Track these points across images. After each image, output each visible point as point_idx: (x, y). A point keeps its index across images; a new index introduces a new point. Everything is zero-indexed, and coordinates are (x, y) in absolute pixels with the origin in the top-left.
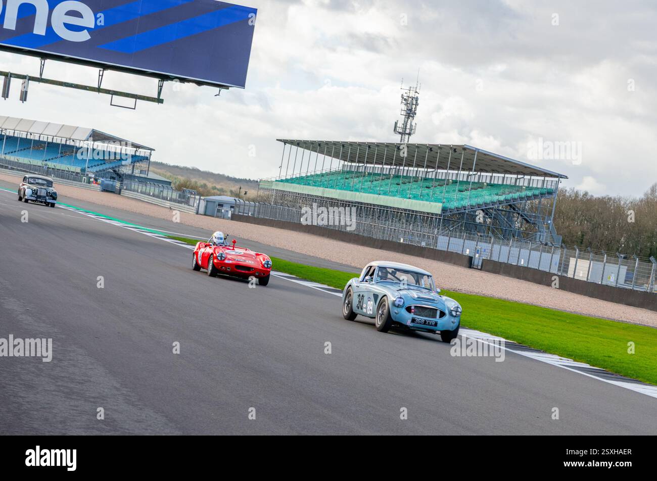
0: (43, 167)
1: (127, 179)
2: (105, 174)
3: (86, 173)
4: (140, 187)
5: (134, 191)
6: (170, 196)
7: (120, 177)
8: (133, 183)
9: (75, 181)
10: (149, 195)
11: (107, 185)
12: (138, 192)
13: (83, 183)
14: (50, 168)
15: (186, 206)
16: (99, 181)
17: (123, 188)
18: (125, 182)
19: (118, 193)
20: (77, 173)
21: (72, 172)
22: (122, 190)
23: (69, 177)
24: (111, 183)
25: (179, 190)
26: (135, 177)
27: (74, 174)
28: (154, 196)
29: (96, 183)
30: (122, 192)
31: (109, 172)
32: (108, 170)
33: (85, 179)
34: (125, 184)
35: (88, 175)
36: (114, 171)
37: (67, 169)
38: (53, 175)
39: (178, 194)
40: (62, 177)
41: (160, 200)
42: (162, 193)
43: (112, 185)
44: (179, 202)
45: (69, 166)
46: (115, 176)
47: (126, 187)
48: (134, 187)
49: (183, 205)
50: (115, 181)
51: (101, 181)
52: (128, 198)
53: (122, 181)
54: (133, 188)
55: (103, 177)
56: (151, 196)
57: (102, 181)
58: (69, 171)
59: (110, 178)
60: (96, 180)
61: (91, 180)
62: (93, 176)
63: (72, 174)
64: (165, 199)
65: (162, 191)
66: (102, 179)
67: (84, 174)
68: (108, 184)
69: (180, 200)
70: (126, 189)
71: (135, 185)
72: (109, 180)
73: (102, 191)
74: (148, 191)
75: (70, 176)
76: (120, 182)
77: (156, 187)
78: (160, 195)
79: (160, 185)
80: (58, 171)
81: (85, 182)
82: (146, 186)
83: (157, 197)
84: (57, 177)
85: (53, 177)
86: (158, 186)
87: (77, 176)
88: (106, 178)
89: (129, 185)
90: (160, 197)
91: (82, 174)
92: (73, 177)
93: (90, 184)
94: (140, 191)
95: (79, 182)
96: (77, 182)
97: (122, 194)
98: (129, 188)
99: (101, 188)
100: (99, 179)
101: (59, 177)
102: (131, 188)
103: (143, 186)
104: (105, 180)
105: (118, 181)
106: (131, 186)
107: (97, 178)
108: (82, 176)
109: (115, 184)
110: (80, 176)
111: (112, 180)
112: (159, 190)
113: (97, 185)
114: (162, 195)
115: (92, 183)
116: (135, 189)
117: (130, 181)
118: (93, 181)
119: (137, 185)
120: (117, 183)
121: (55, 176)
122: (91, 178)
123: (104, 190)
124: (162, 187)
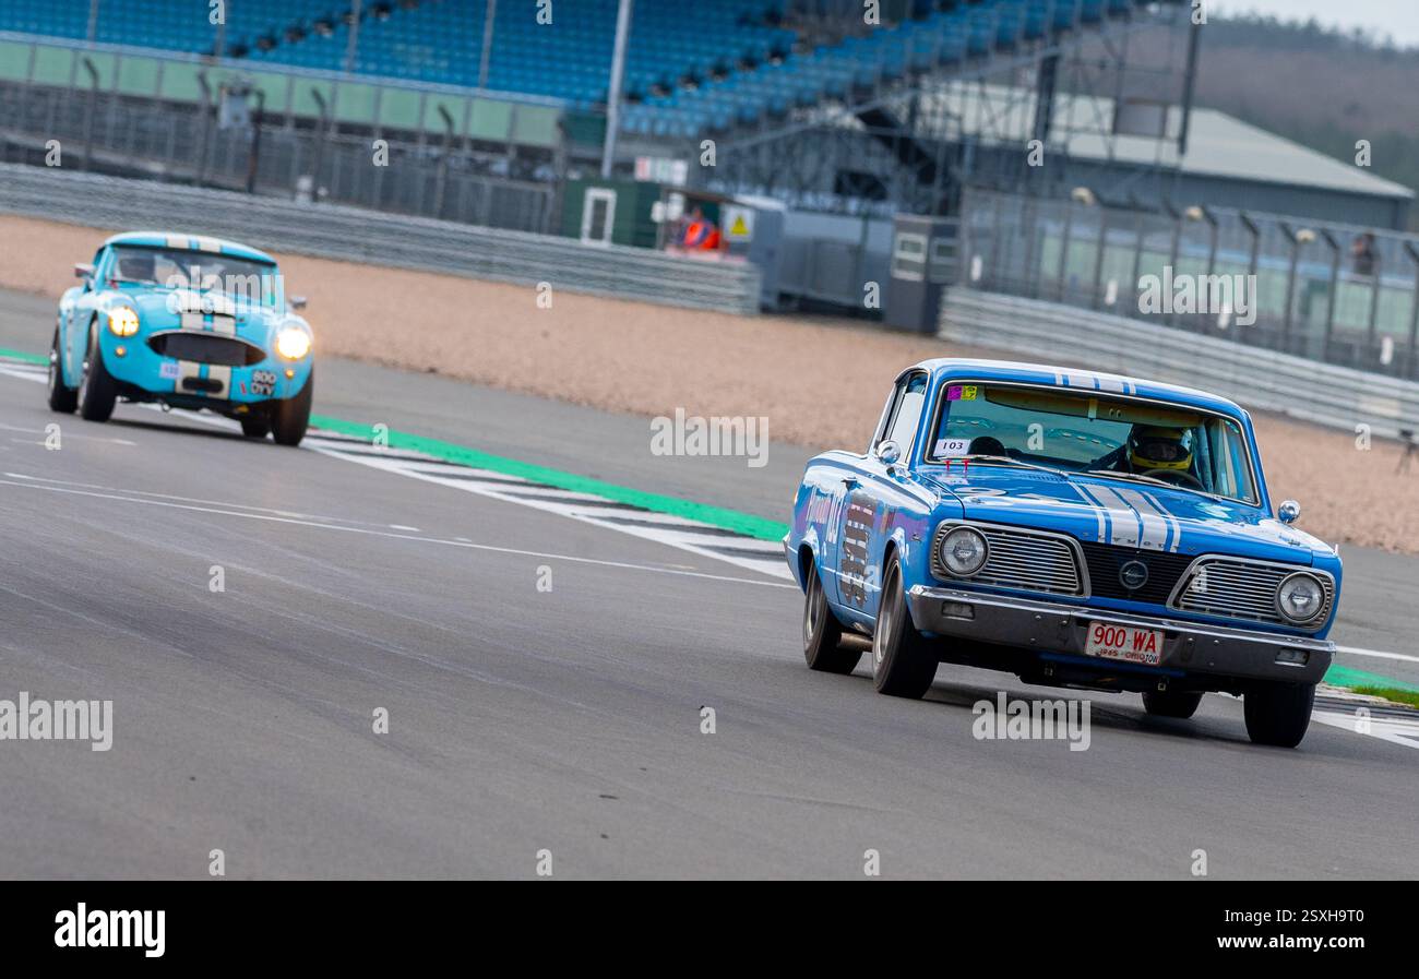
0: (214, 112)
1: (995, 188)
2: (787, 151)
3: (611, 149)
4: (1119, 259)
5: (1060, 293)
6: (1403, 329)
7: (926, 176)
8: (1053, 228)
9: (511, 225)
10: (1204, 324)
11: (814, 253)
12: (1097, 304)
13: (586, 242)
14: (278, 120)
16: (738, 221)
17: (959, 276)
18: (977, 215)
19: (916, 323)
20: (530, 157)
21: (479, 145)
22: (955, 297)
23: (451, 188)
24: (847, 230)
26: (1062, 163)
27: (501, 165)
28: (1247, 329)
29: (715, 243)
30: (949, 315)
31: (824, 131)
32: (813, 118)
33: (600, 206)
34: (977, 234)
35: (627, 167)
36: (875, 119)
37: (435, 124)
38: (305, 183)
40: (390, 192)
41: (1308, 367)
42: (1319, 306)
43: (857, 251)
45: (452, 97)
46: (877, 162)
47: (990, 264)
48: (1065, 261)
50: (888, 208)
51: (748, 216)
53: (948, 207)
54: (1049, 267)
55: (768, 185)
56: (1224, 335)
57: (765, 220)
58: (457, 143)
59: (839, 189)
60: (706, 207)
61: (658, 212)
62: (676, 172)
63: (481, 169)
64: (1353, 353)
65: (1326, 288)
66: (758, 200)
67: (597, 163)
68: (818, 244)
70: (987, 285)
71: (1066, 238)
72: (828, 200)
73: (765, 310)
75: (465, 182)
76: (927, 220)
77: (1270, 253)
78: (1302, 325)
79: (1305, 234)
80: (350, 147)
81: (608, 227)
82: (1176, 245)
83: (1280, 342)
84: (343, 196)
85: (303, 201)
86: (1280, 238)
87: (528, 176)
88: (802, 188)
89: (1019, 243)
90: (1303, 340)
91: (575, 162)
92: (497, 190)
93: (656, 253)
94: (1119, 297)
95: (551, 232)
96: (534, 237)
97: (947, 333)
98: (1016, 271)
99: (757, 286)
100: (732, 202)
101: (362, 202)
102: (1038, 272)
103: (1149, 250)
104: (794, 202)
105: (915, 206)
106: (1033, 255)
107: (717, 187)
108: (574, 176)
109: (880, 238)
110: (556, 183)
111: (853, 204)
112: (1292, 275)
113: (713, 257)
114: (1329, 326)
115: (667, 240)
116: (1074, 279)
117: (1025, 208)
118: (679, 223)
119: (1088, 241)
120: (902, 227)
121: (322, 192)
122: (657, 198)
123: (784, 297)
124: (1323, 246)
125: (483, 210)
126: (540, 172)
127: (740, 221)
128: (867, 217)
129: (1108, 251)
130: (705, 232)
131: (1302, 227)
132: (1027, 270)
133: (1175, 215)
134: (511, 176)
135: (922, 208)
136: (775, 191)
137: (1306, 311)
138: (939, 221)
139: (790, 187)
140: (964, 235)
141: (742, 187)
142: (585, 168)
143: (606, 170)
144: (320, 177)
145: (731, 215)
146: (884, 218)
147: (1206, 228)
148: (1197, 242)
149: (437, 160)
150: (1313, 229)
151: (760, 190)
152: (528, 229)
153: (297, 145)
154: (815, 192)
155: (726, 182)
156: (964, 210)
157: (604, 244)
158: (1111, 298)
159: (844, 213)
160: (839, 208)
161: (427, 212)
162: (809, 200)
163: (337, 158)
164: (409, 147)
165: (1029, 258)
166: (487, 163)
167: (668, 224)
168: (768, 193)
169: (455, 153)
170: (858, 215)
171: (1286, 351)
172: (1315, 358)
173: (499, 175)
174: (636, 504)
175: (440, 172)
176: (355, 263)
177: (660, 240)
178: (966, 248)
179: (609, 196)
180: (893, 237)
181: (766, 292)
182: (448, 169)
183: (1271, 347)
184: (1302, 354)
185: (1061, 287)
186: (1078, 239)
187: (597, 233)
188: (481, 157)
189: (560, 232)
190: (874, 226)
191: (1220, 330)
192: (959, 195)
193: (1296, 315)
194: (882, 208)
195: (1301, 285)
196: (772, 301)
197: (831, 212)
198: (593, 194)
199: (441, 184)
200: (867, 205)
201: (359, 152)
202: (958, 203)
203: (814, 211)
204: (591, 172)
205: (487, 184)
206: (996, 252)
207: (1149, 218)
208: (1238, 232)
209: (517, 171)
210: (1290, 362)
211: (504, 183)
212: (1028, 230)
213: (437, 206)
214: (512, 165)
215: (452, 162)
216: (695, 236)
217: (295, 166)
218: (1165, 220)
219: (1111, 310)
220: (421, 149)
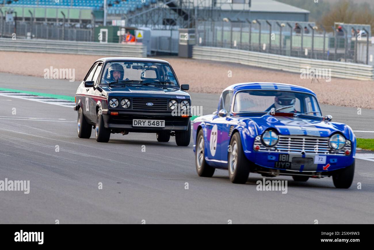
0: (4, 18)
1: (203, 19)
2: (150, 15)
3: (106, 19)
4: (236, 35)
5: (222, 45)
6: (310, 46)
7: (186, 18)
8: (219, 28)
9: (82, 40)
10: (259, 49)
11: (159, 40)
12: (232, 47)
13: (101, 42)
14: (21, 19)
15: (350, 64)
16: (139, 34)
17: (197, 42)
18: (200, 27)
19: (187, 55)
20: (85, 22)
21: (72, 20)
22: (195, 48)
23: (66, 32)
24: (167, 34)
25: (328, 30)
26: (221, 12)
27: (78, 25)
28: (271, 50)
30: (194, 53)
31: (159, 9)
32: (156, 6)
33: (104, 33)
34: (200, 32)
35: (110, 23)
36: (171, 5)
37: (61, 16)
38: (29, 34)
39: (327, 40)
40: (51, 36)
41: (286, 58)
42: (288, 42)
43: (170, 39)
44: (331, 57)
45: (64, 9)
46: (173, 16)
47: (204, 39)
48: (222, 36)
49: (342, 63)
50: (177, 27)
51: (142, 32)
52: (212, 63)
53: (192, 26)
54: (219, 39)
55: (146, 24)
56: (265, 52)
57: (146, 33)
58: (66, 20)
59: (164, 24)
60: (131, 31)
61: (119, 33)
62: (122, 23)
63: (73, 26)
64: (298, 53)
65: (290, 37)
66: (144, 28)
67: (102, 22)
68: (160, 38)
69: (332, 51)
70: (204, 44)
71: (223, 31)
72: (162, 27)
73: (148, 56)
74: (255, 41)
75: (69, 30)
76: (187, 29)
77: (275, 30)
78: (284, 47)
79: (282, 25)
80: (39, 24)
81: (107, 39)
82: (250, 30)
83: (279, 52)
84: (39, 37)
85: (29, 38)
86: (277, 26)
87: (85, 27)
88: (155, 24)
89: (211, 33)
90: (285, 51)
91: (96, 23)
92: (77, 31)
93: (119, 44)
94: (237, 45)
95: (92, 41)
96: (88, 42)
97: (194, 57)
98: (210, 40)
99: (146, 50)
100: (137, 29)
101: (43, 38)
102: (216, 40)
103: (244, 32)
104: (153, 28)
105: (184, 26)
106: (215, 35)
107: (133, 26)
108: (97, 26)
109: (175, 35)
110: (92, 28)
111: (168, 27)
112: (281, 35)
113: (134, 43)
114: (291, 47)
115: (122, 41)
116: (225, 41)
117: (211, 24)
118: (124, 36)
119: (228, 31)
120: (180, 32)
121: (33, 36)
122: (119, 30)
123: (153, 52)
124: (288, 27)
125: (75, 37)
126: (88, 26)
127: (140, 34)
128: (172, 30)
129: (233, 33)
130: (131, 37)
131: (282, 23)
132: (213, 40)
133: (250, 23)
134: (81, 28)
135: (185, 26)
136: (148, 25)
137: (285, 44)
138: (190, 29)
139: (151, 24)
140: (197, 32)
141: (139, 25)
142: (99, 24)
143: (105, 24)
144: (33, 32)
145: (137, 32)
146: (176, 30)
147: (258, 25)
148: (256, 29)
149: (62, 25)
150: (285, 23)
151: (144, 26)
152: (86, 41)
153: (26, 25)
154: (158, 25)
155: (135, 24)
156: (196, 26)
157: (106, 42)
158: (235, 45)
159: (166, 29)
160: (164, 28)
161: (60, 39)
162: (157, 27)
163: (37, 27)
164: (54, 23)
165: (214, 36)
166: (75, 25)
167: (122, 36)
168: (146, 26)
169: (66, 23)
170: (169, 30)
171: (281, 54)
172: (288, 56)
173: (78, 28)
175: (63, 28)
176: (43, 53)
177: (120, 41)
178: (198, 35)
179: (106, 30)
180: (179, 34)
181: (148, 51)
182: (65, 27)
183: (277, 54)
184: (285, 55)
185: (222, 43)
186: (226, 31)
187: (104, 40)
188: (73, 24)
189: (95, 41)
190: (173, 32)
191: (263, 50)
192: (194, 23)
193: (282, 45)
194: (175, 27)
195: (283, 37)
196: (150, 53)
197: (162, 30)
198: (102, 30)
199: (63, 31)
200: (171, 27)
201: (42, 25)
202: (194, 25)
203: (158, 29)
204: (101, 25)
205: (75, 30)
206: (205, 36)
207: (244, 24)
208: (266, 25)
209: (82, 26)
210: (283, 57)
211: (80, 29)
212: (213, 30)
213: (63, 37)
214: (81, 25)
215: (66, 25)
216: (129, 38)
217: (26, 30)
218: (247, 24)
219: (235, 48)
220: (57, 23)
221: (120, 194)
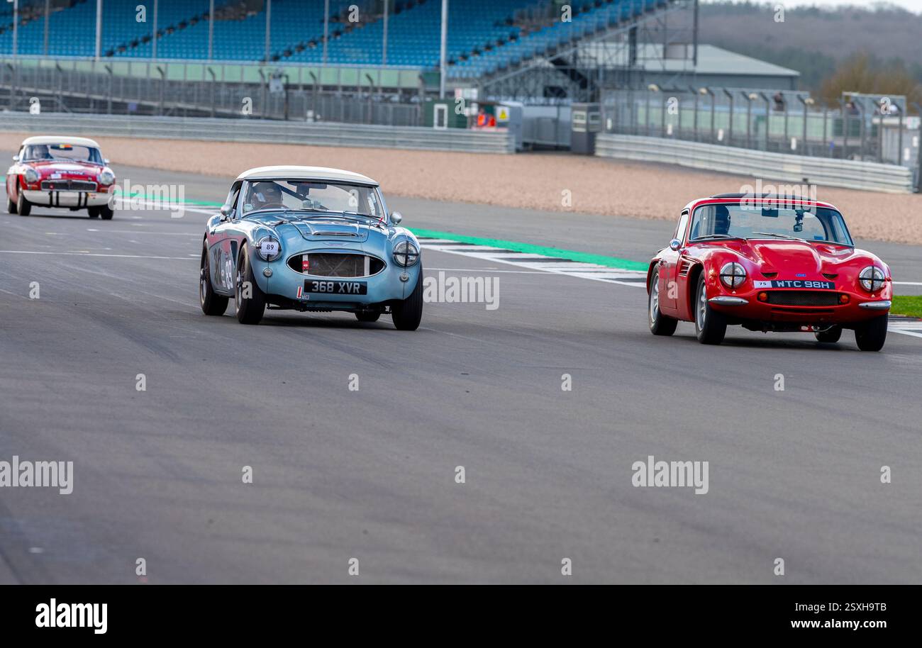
0: (267, 86)
1: (614, 88)
2: (522, 80)
3: (444, 87)
4: (672, 114)
5: (647, 132)
6: (799, 133)
7: (584, 85)
8: (641, 103)
9: (402, 124)
10: (711, 139)
11: (537, 124)
12: (664, 135)
13: (436, 127)
14: (296, 87)
15: (870, 165)
16: (502, 113)
17: (602, 128)
18: (608, 101)
19: (585, 149)
20: (408, 92)
21: (385, 90)
22: (600, 137)
23: (374, 109)
24: (551, 112)
25: (832, 105)
26: (645, 74)
27: (396, 98)
28: (732, 140)
29: (493, 124)
30: (598, 145)
31: (536, 70)
32: (532, 65)
33: (441, 112)
34: (608, 109)
35: (451, 94)
36: (558, 62)
37: (365, 82)
38: (310, 114)
39: (830, 123)
40: (349, 116)
41: (759, 154)
42: (762, 127)
43: (556, 121)
44: (838, 153)
45: (372, 70)
46: (561, 81)
47: (615, 121)
48: (647, 117)
49: (856, 163)
50: (568, 101)
51: (507, 110)
52: (629, 163)
53: (594, 98)
54: (641, 121)
55: (514, 95)
56: (721, 143)
57: (514, 112)
58: (375, 90)
59: (546, 95)
61: (467, 112)
62: (474, 94)
63: (387, 100)
64: (778, 146)
65: (764, 118)
66: (510, 103)
67: (438, 93)
68: (539, 119)
69: (839, 142)
70: (615, 131)
71: (648, 107)
72: (541, 100)
73: (518, 151)
74: (704, 125)
75: (381, 107)
76: (586, 105)
77: (738, 105)
78: (756, 135)
79: (753, 96)
80: (329, 96)
81: (446, 122)
82: (696, 106)
83: (746, 144)
84: (327, 118)
85: (310, 121)
86: (742, 98)
87: (408, 102)
88: (529, 96)
89: (627, 111)
90: (756, 142)
91: (428, 93)
92: (395, 109)
93: (467, 130)
94: (674, 131)
95: (420, 125)
96: (412, 128)
97: (599, 153)
98: (627, 124)
99: (513, 140)
100: (499, 105)
101: (336, 120)
102: (637, 123)
103: (685, 109)
104: (526, 102)
105: (579, 99)
106: (634, 116)
107: (492, 99)
108: (428, 99)
109: (566, 114)
110: (421, 104)
111: (552, 101)
112: (749, 114)
113: (493, 129)
114: (767, 134)
115: (472, 124)
116: (653, 125)
117: (628, 95)
118: (476, 117)
119: (657, 108)
120: (574, 109)
121: (318, 117)
122: (466, 106)
123: (526, 144)
124: (761, 100)
125: (390, 118)
126: (413, 99)
127: (503, 113)
128: (559, 106)
129: (666, 111)
130: (487, 120)
131: (751, 93)
132: (632, 122)
133: (695, 93)
134: (401, 102)
135: (583, 99)
136: (517, 98)
137: (756, 129)
138: (591, 105)
139: (524, 95)
140: (603, 109)
141: (503, 98)
142: (433, 96)
143: (442, 96)
144: (317, 109)
145: (499, 110)
146: (567, 106)
147: (709, 96)
148: (706, 104)
149: (367, 98)
150: (756, 93)
151: (511, 98)
152: (410, 125)
153: (305, 98)
154: (535, 97)
155: (495, 96)
156: (602, 98)
157: (445, 128)
158: (670, 132)
159: (548, 105)
160: (546, 103)
161: (365, 121)
162: (533, 100)
163: (324, 102)
164: (354, 94)
165: (632, 117)
166: (390, 97)
167: (472, 117)
168: (515, 100)
169: (375, 94)
170: (555, 105)
171: (750, 148)
172: (762, 150)
173: (395, 102)
174: (469, 243)
175: (369, 103)
176: (335, 147)
177: (468, 125)
178: (604, 115)
179: (445, 107)
180: (571, 113)
181: (517, 143)
182: (373, 102)
183: (743, 147)
184: (756, 149)
185: (647, 128)
186: (653, 107)
187: (441, 124)
188: (387, 95)
189: (425, 125)
190: (563, 110)
191: (719, 141)
192: (598, 92)
193: (752, 132)
194: (565, 101)
195: (753, 118)
196: (520, 147)
197: (543, 105)
198: (437, 107)
199: (370, 108)
200: (559, 100)
201: (332, 98)
202: (598, 96)
203: (536, 105)
204: (436, 97)
205: (390, 107)
206: (617, 116)
207: (684, 94)
208: (723, 97)
209: (403, 100)
210: (752, 153)
211: (398, 105)
212: (630, 105)
213: (369, 118)
214: (401, 97)
215: (374, 98)
216: (483, 121)
217: (305, 107)
218: (691, 95)
219: (670, 137)
220: (360, 94)
221: (468, 394)
